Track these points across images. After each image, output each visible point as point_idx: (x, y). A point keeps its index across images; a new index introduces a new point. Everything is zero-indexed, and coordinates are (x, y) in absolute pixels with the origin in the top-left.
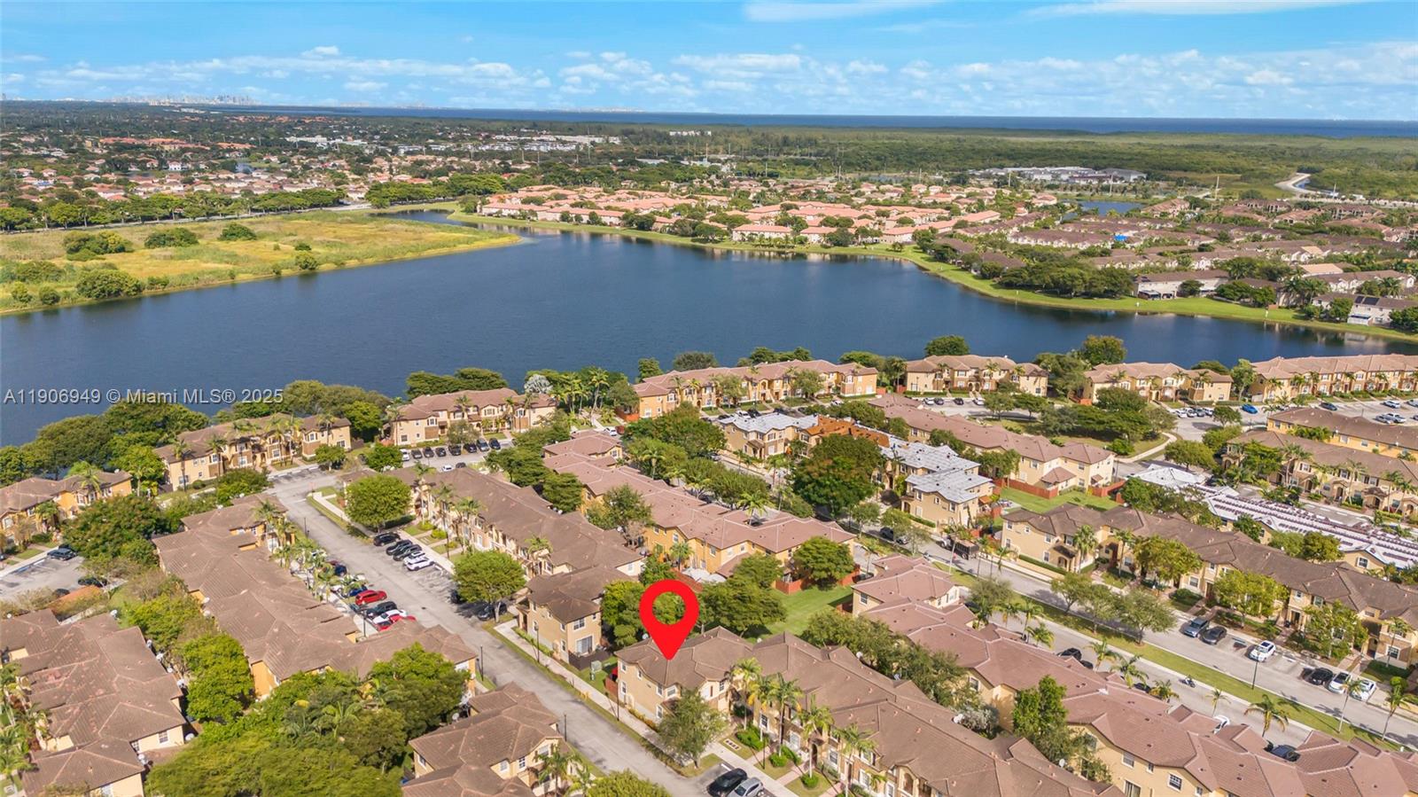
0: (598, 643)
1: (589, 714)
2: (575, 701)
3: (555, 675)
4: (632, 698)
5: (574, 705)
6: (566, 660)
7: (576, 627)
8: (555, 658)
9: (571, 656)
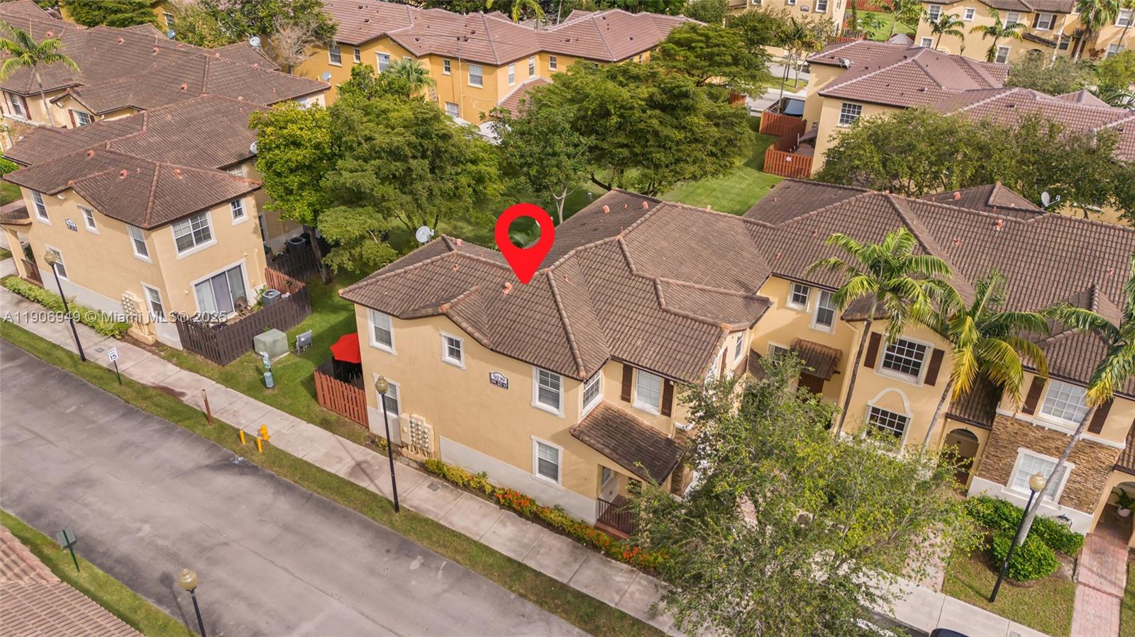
0: (262, 284)
1: (283, 506)
2: (226, 465)
3: (143, 391)
4: (426, 425)
5: (226, 482)
6: (173, 339)
7: (183, 244)
8: (136, 342)
9: (185, 326)
